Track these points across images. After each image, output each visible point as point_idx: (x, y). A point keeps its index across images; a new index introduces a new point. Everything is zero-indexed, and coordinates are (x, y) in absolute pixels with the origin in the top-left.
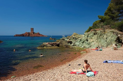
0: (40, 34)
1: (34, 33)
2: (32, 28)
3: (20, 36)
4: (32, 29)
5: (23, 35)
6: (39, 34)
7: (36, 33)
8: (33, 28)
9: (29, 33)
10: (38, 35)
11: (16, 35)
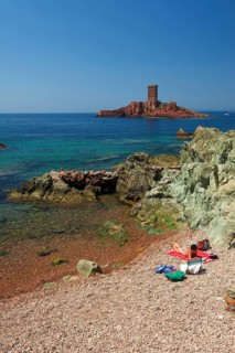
0: (177, 108)
1: (158, 104)
2: (154, 84)
3: (112, 116)
4: (153, 90)
5: (121, 113)
6: (174, 107)
7: (165, 105)
8: (156, 87)
9: (141, 103)
10: (172, 113)
11: (102, 112)
